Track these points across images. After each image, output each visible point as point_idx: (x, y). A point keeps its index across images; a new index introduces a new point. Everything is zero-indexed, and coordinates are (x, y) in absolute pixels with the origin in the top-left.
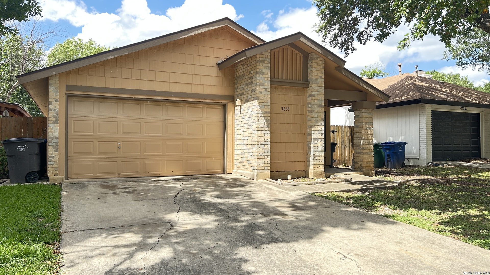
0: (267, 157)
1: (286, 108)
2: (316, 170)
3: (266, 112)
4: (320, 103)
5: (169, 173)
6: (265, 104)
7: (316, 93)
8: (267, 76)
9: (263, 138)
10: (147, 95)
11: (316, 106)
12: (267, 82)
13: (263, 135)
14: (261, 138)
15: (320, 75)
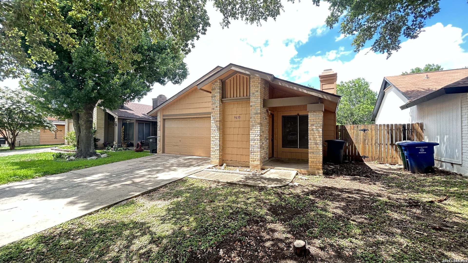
0: (216, 150)
1: (237, 117)
2: (252, 163)
3: (217, 121)
4: (256, 111)
5: (198, 154)
6: (216, 116)
7: (253, 104)
8: (217, 98)
9: (215, 138)
10: (188, 116)
11: (253, 114)
12: (217, 101)
13: (215, 136)
14: (213, 138)
15: (256, 90)
